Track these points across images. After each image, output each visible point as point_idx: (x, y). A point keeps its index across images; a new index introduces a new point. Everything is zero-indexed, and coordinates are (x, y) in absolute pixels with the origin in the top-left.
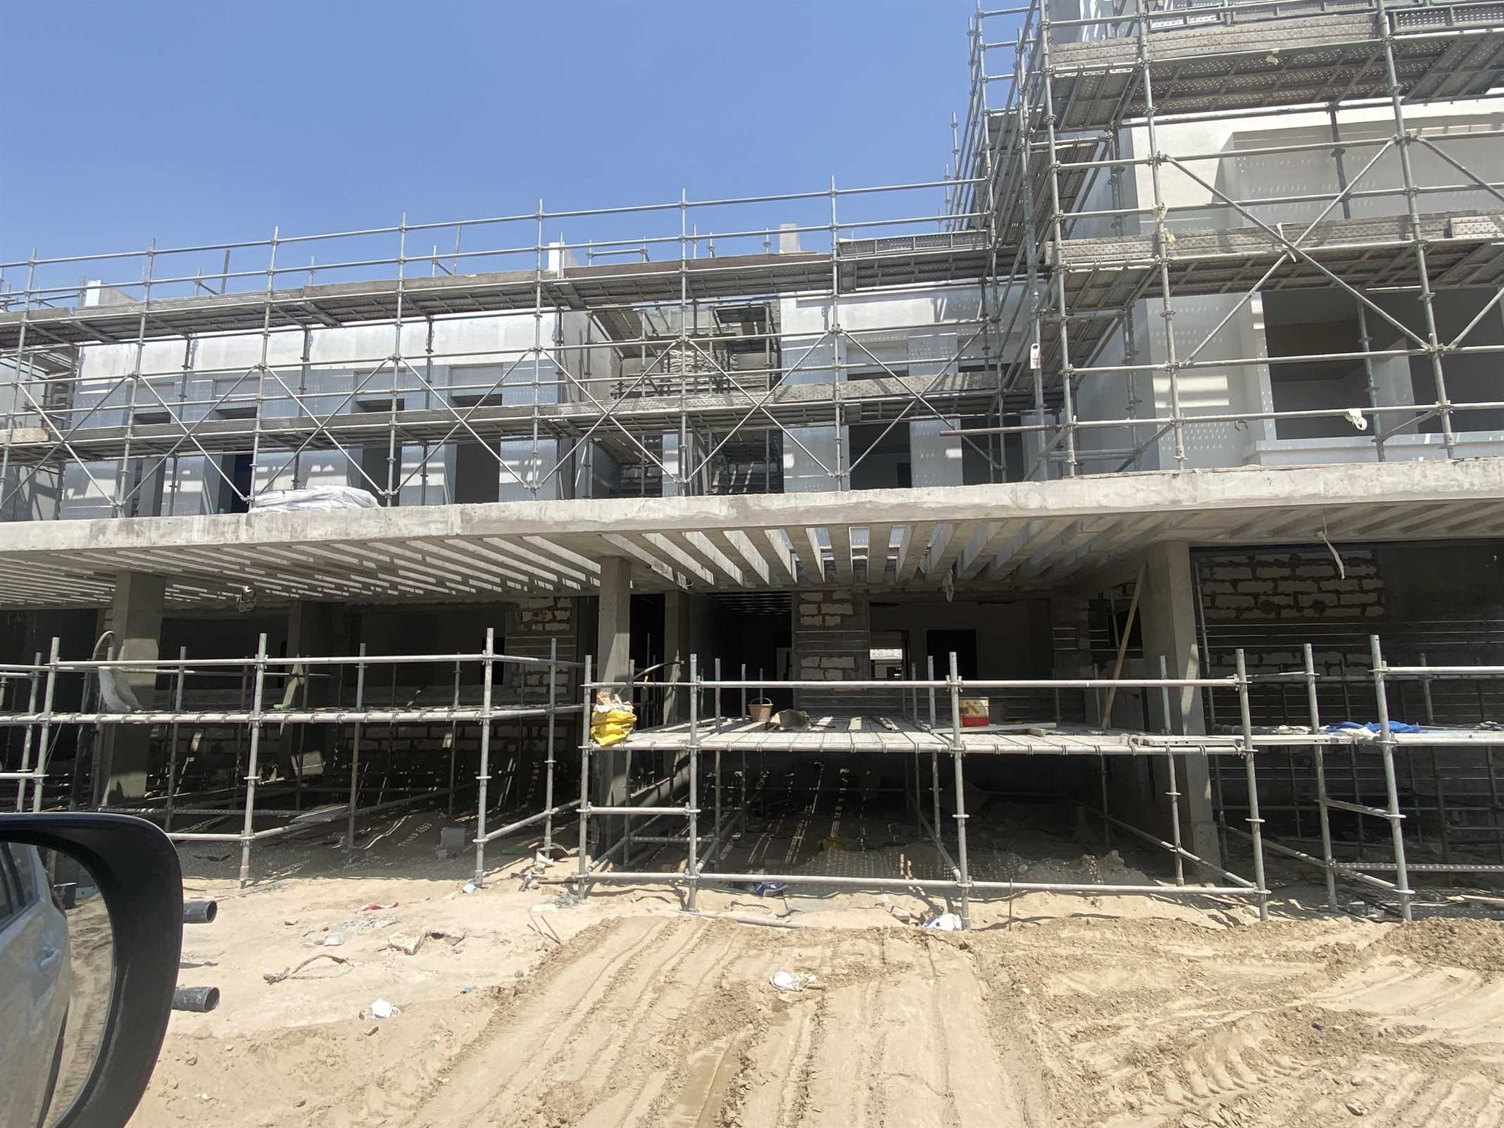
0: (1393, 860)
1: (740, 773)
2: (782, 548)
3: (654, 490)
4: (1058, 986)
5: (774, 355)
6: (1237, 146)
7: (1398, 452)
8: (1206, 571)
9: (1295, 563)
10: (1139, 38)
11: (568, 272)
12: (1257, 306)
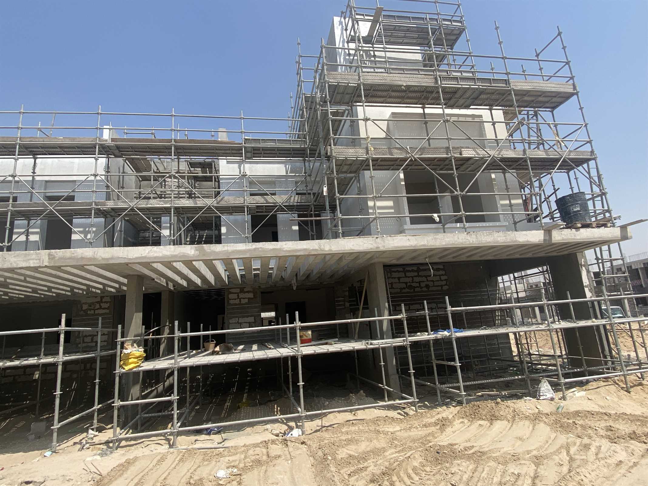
0: (458, 382)
1: (199, 377)
2: (221, 268)
3: (157, 242)
4: (342, 453)
5: (217, 183)
6: (393, 117)
7: (449, 230)
8: (389, 275)
9: (418, 270)
10: (359, 74)
11: (113, 140)
12: (402, 176)
